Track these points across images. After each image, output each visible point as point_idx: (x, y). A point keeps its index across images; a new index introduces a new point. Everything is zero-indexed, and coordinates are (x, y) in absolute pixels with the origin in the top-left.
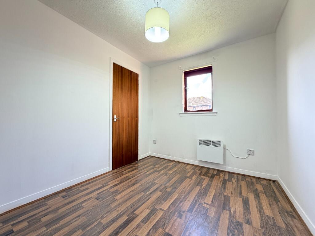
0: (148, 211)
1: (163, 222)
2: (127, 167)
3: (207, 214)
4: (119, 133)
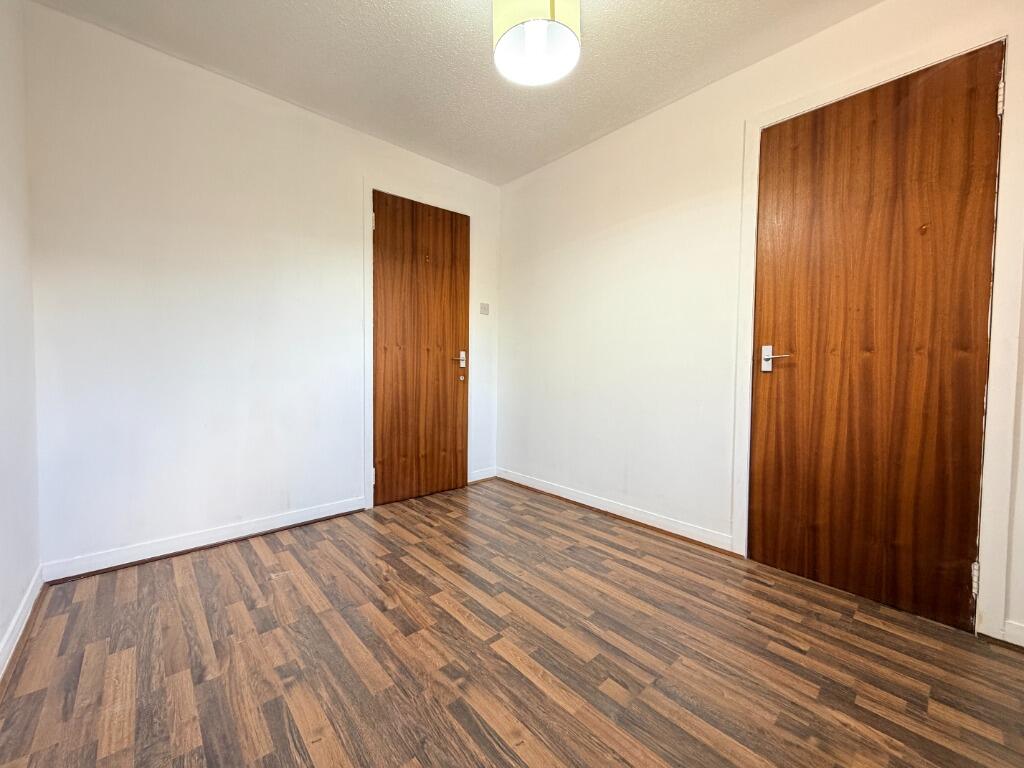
0: (501, 613)
1: (452, 632)
2: (800, 586)
3: (415, 760)
4: (791, 419)
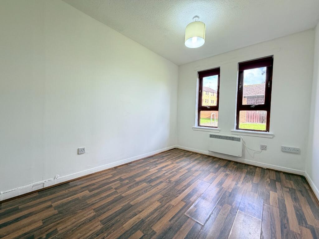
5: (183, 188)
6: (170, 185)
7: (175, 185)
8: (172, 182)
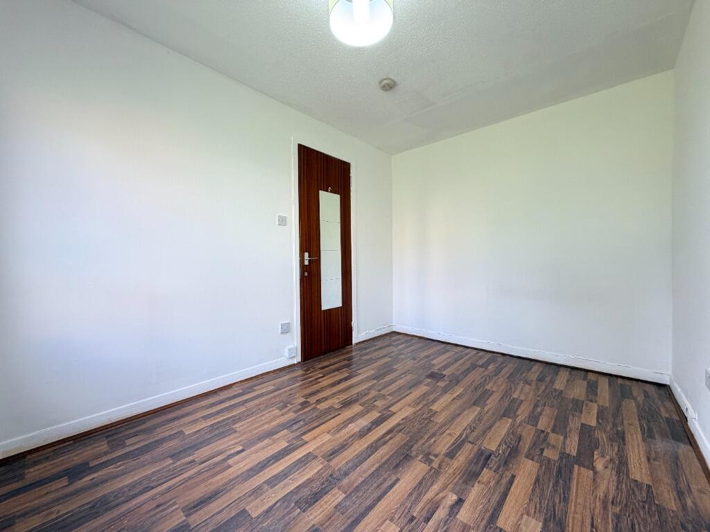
5: (391, 439)
6: (423, 444)
7: (412, 446)
8: (421, 456)
